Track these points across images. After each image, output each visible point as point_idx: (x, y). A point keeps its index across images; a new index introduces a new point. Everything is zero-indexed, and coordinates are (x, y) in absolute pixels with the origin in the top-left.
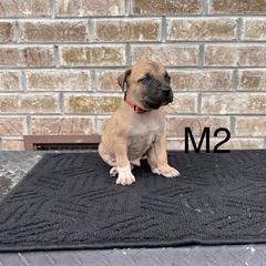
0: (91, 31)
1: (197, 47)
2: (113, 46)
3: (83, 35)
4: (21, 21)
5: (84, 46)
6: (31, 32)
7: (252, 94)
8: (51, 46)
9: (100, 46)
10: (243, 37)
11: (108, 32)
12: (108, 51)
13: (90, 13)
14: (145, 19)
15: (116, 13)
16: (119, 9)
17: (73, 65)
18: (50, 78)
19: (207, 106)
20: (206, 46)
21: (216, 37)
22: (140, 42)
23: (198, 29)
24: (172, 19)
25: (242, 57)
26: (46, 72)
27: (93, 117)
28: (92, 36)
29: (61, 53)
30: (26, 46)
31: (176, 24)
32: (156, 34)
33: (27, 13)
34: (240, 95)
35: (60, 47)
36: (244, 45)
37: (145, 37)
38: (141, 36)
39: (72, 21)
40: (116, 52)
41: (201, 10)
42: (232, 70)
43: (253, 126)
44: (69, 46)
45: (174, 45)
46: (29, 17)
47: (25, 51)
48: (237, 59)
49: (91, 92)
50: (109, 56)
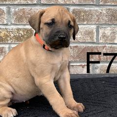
27: (7, 46)
49: (7, 25)
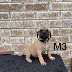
1: (22, 21)
10: (37, 18)
14: (4, 12)
19: (28, 41)
20: (25, 21)
21: (28, 18)
22: (2, 20)
23: (22, 16)
24: (13, 12)
31: (14, 14)
32: (7, 17)
36: (38, 21)
37: (4, 18)
41: (22, 9)
42: (34, 29)
45: (14, 21)
48: (36, 26)
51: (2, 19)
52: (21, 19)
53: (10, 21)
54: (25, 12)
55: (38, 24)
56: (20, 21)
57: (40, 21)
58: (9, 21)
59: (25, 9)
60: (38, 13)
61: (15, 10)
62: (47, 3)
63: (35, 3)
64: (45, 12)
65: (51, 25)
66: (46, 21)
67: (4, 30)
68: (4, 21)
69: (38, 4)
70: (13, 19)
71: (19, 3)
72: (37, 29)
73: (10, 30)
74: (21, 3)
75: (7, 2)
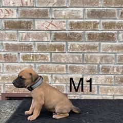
0: (35, 47)
1: (81, 55)
2: (44, 54)
3: (31, 49)
4: (4, 42)
5: (31, 54)
6: (8, 47)
7: (106, 76)
8: (17, 53)
9: (38, 54)
10: (101, 51)
11: (42, 48)
12: (42, 56)
13: (35, 40)
14: (59, 43)
15: (46, 40)
16: (47, 38)
17: (26, 61)
18: (15, 67)
20: (85, 54)
21: (90, 51)
22: (56, 53)
23: (82, 47)
24: (70, 43)
25: (101, 60)
26: (13, 64)
28: (35, 49)
29: (21, 56)
30: (5, 53)
31: (72, 45)
32: (63, 49)
33: (7, 39)
34: (101, 76)
35: (21, 54)
36: (102, 54)
38: (57, 50)
39: (26, 43)
40: (46, 56)
41: (83, 39)
42: (97, 65)
43: (108, 90)
44: (25, 53)
45: (71, 54)
46: (7, 41)
47: (5, 55)
48: (99, 60)
50: (43, 58)
51: (56, 51)
52: (81, 52)
53: (67, 54)
54: (86, 43)
55: (102, 58)
56: (79, 54)
57: (105, 54)
58: (65, 54)
59: (87, 38)
60: (103, 45)
61: (74, 40)
62: (116, 32)
63: (100, 32)
64: (113, 43)
65: (119, 60)
66: (113, 55)
67: (57, 65)
68: (59, 54)
69: (104, 33)
70: (70, 51)
71: (80, 32)
72: (101, 65)
73: (65, 66)
74: (81, 32)
75: (65, 30)
